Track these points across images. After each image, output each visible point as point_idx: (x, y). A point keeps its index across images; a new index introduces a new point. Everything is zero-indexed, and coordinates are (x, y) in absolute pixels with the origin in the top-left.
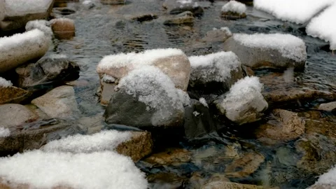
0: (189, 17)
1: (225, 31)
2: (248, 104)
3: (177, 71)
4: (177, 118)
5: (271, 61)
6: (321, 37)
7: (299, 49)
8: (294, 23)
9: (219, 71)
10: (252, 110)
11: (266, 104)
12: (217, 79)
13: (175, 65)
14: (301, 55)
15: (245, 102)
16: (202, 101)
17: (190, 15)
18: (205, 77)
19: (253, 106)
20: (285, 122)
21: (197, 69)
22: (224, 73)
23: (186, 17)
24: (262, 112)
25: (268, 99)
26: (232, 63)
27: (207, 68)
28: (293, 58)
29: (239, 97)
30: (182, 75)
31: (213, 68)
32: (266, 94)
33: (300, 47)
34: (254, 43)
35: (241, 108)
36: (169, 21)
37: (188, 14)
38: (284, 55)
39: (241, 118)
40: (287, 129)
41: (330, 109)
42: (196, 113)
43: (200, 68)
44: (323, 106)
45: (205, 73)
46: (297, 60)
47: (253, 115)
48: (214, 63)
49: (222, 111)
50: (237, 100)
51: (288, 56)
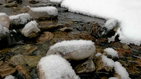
0: (15, 4)
1: (28, 7)
2: (32, 30)
3: (4, 21)
4: (3, 37)
5: (44, 16)
6: (65, 7)
7: (55, 11)
8: (57, 3)
9: (22, 20)
10: (34, 32)
11: (39, 30)
12: (21, 23)
13: (3, 19)
14: (56, 13)
15: (30, 29)
16: (14, 31)
17: (16, 3)
18: (16, 23)
19: (34, 31)
20: (46, 35)
21: (13, 20)
22: (24, 21)
23: (14, 4)
24: (38, 33)
25: (41, 29)
26: (27, 17)
27: (17, 19)
28: (52, 14)
29: (28, 28)
30: (6, 22)
31: (19, 19)
32: (40, 27)
33: (55, 10)
34: (38, 10)
35: (29, 32)
36: (7, 5)
37: (15, 2)
38: (49, 14)
39: (30, 36)
40: (47, 38)
41: (64, 30)
42: (12, 35)
43: (14, 20)
44: (61, 29)
45: (16, 21)
46: (54, 15)
47: (34, 34)
48: (20, 18)
49: (22, 34)
50: (27, 29)
51: (51, 14)
